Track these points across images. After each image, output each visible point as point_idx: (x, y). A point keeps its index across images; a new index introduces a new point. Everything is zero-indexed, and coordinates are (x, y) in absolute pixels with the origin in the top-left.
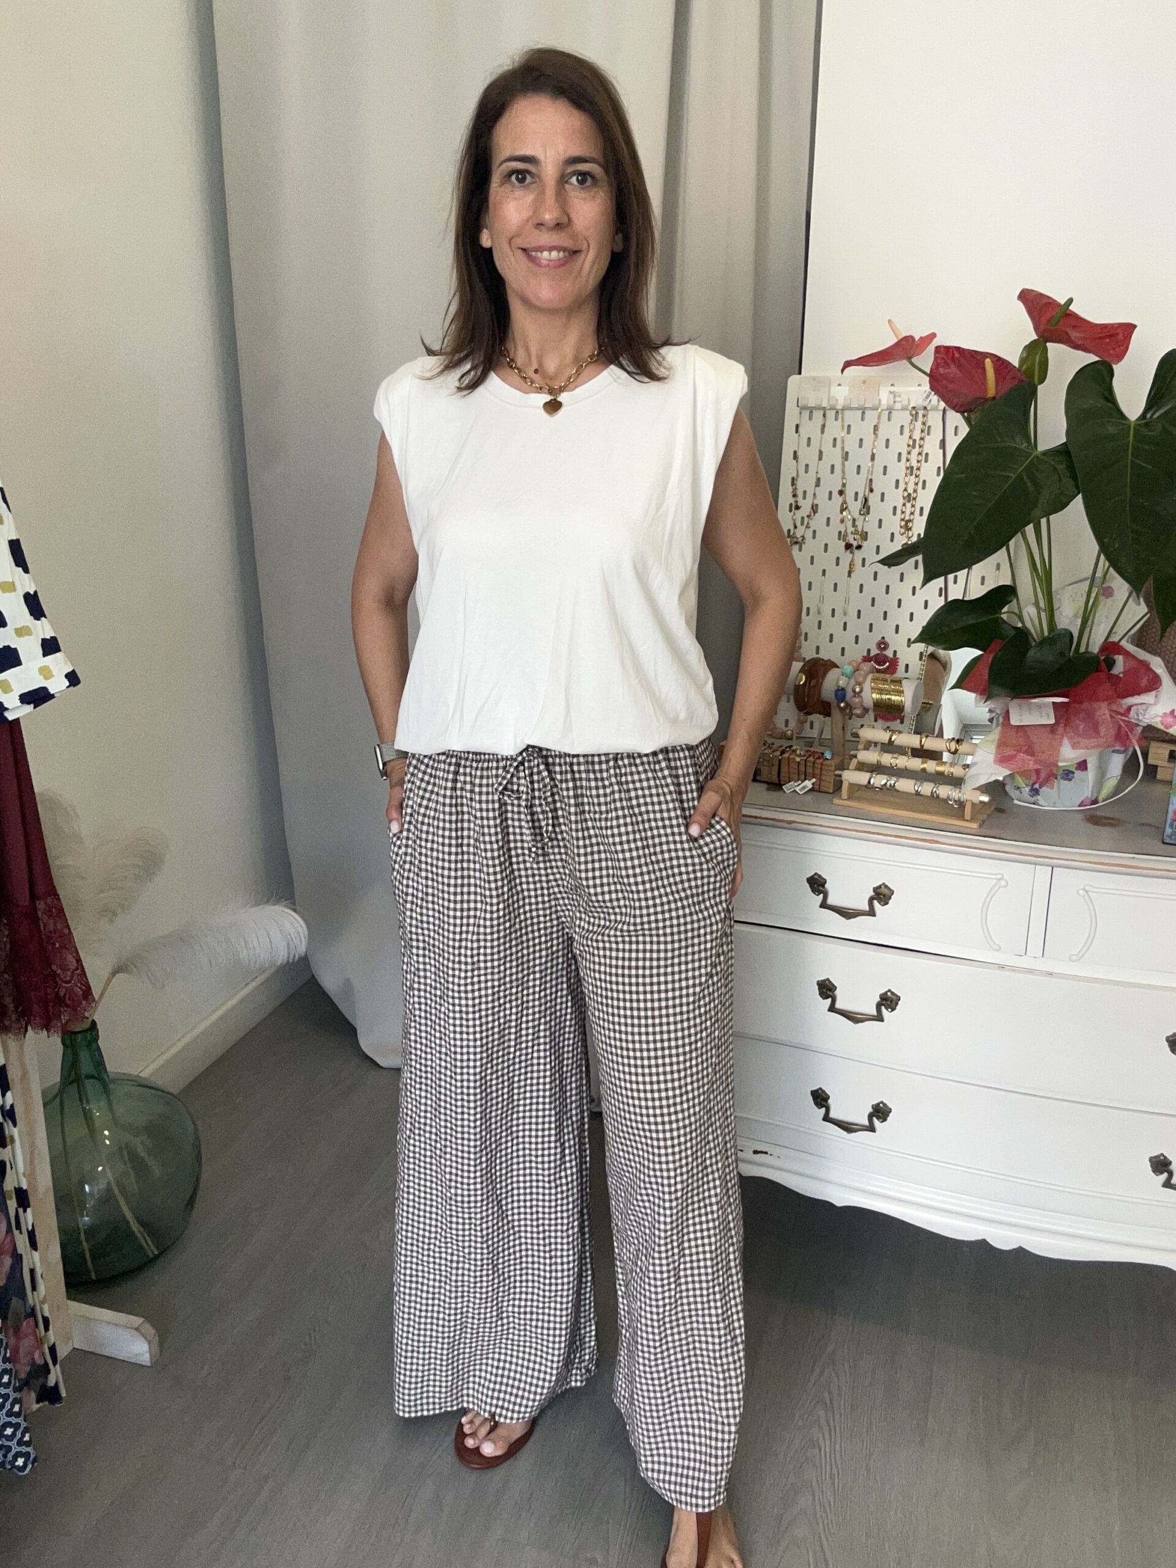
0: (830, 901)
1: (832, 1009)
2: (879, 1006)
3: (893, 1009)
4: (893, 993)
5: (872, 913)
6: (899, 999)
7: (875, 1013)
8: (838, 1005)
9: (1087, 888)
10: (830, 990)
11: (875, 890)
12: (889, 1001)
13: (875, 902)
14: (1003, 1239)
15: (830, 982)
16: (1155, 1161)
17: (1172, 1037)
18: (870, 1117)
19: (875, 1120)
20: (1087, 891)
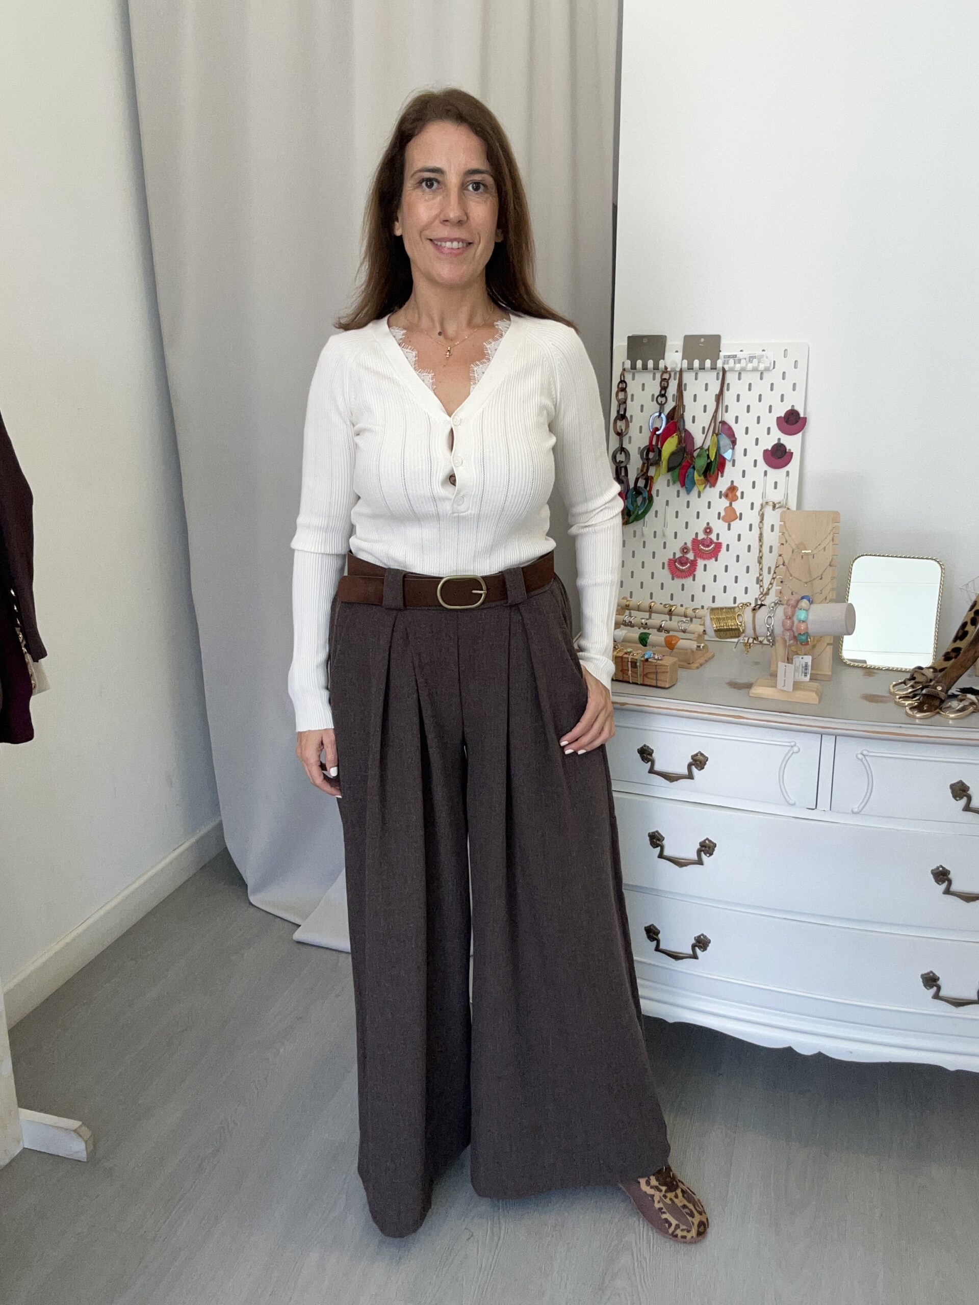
0: (657, 768)
1: (661, 856)
2: (699, 852)
3: (711, 854)
4: (710, 841)
5: (690, 776)
6: (715, 845)
7: (695, 857)
8: (666, 853)
9: (865, 753)
10: (659, 840)
11: (694, 757)
12: (707, 848)
13: (694, 768)
14: (806, 1045)
15: (659, 834)
16: (926, 978)
17: (935, 870)
18: (694, 947)
19: (697, 949)
20: (864, 756)
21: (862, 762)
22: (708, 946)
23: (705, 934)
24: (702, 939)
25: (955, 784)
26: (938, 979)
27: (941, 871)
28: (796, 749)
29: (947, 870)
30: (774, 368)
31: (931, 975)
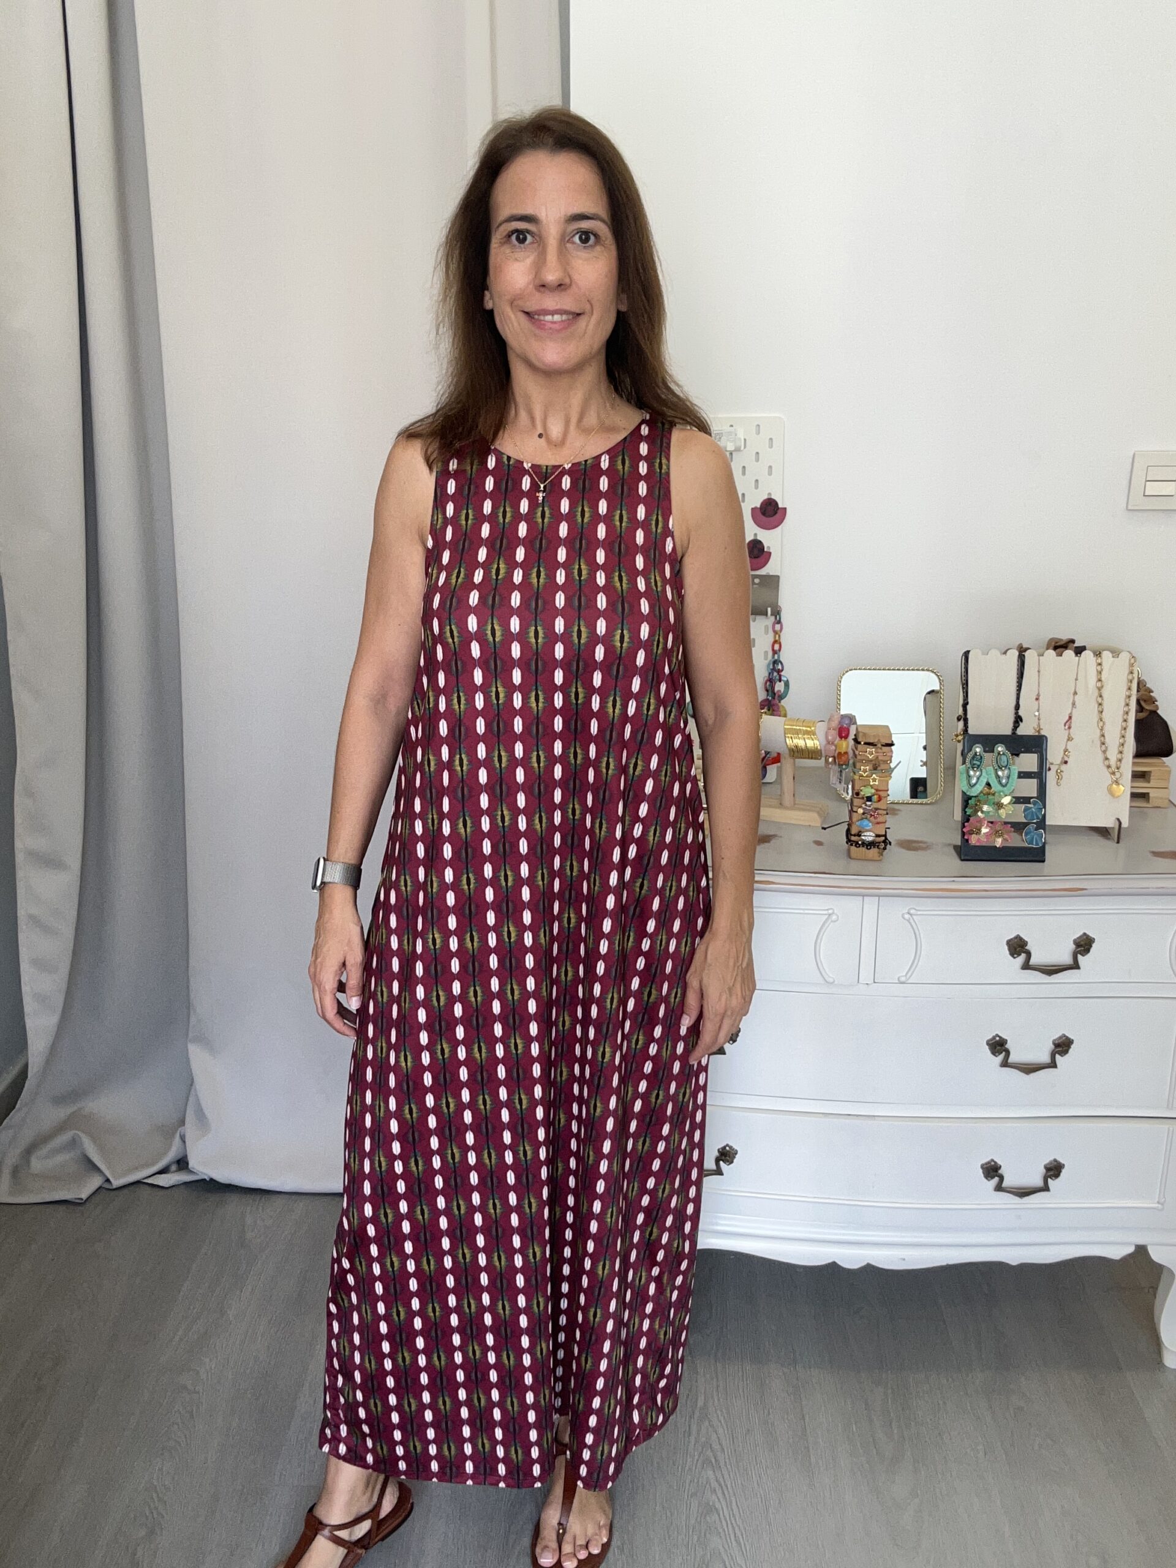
9: (912, 912)
14: (852, 1258)
16: (987, 1168)
17: (991, 1040)
18: (717, 1161)
19: (721, 1162)
20: (911, 915)
21: (910, 923)
22: (735, 1157)
23: (731, 1144)
24: (728, 1151)
25: (1012, 939)
26: (1000, 1167)
27: (997, 1042)
28: (834, 917)
29: (1004, 1039)
30: (745, 447)
31: (993, 1163)
